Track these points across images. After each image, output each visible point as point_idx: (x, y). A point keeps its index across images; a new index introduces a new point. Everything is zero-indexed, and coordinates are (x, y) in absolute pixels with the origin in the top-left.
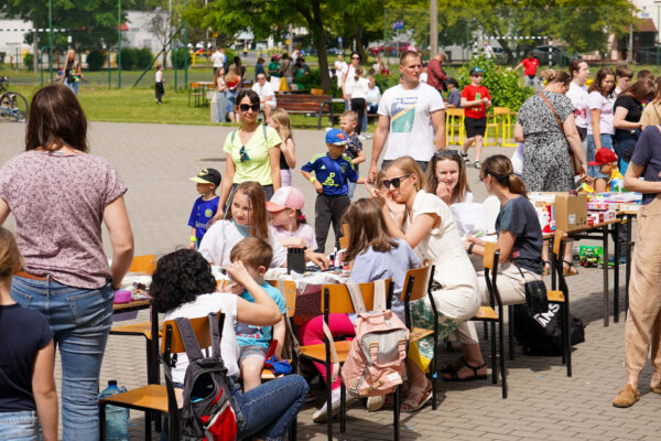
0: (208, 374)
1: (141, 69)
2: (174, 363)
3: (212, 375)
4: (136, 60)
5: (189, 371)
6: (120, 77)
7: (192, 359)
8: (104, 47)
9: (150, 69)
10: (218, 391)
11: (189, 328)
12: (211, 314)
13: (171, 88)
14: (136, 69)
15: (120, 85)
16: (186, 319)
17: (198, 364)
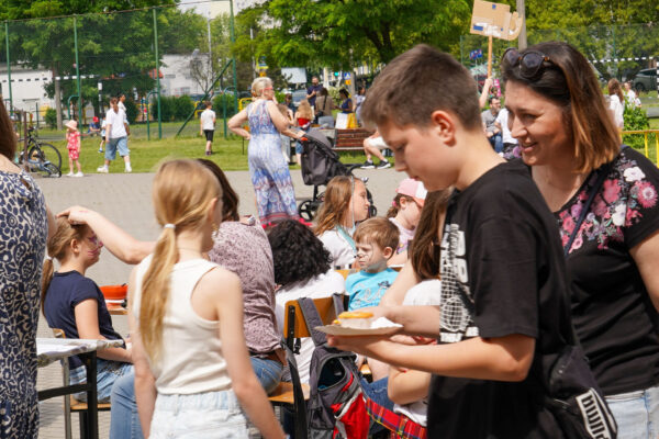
0: (335, 360)
1: (181, 120)
2: (298, 349)
3: (341, 360)
4: (173, 110)
5: (315, 356)
6: (160, 129)
7: (318, 343)
8: (136, 97)
9: (191, 119)
10: (349, 376)
11: (313, 309)
12: (336, 295)
13: (221, 135)
14: (174, 121)
15: (160, 137)
16: (310, 300)
17: (325, 348)
